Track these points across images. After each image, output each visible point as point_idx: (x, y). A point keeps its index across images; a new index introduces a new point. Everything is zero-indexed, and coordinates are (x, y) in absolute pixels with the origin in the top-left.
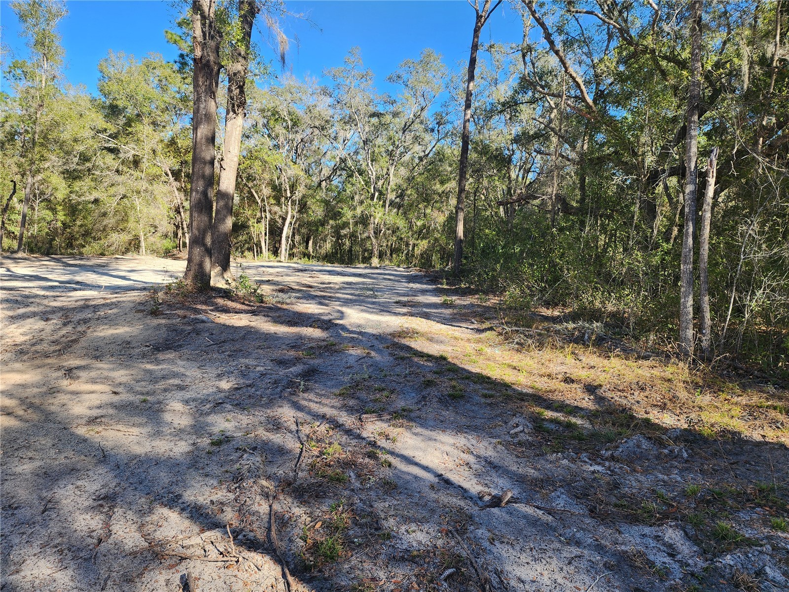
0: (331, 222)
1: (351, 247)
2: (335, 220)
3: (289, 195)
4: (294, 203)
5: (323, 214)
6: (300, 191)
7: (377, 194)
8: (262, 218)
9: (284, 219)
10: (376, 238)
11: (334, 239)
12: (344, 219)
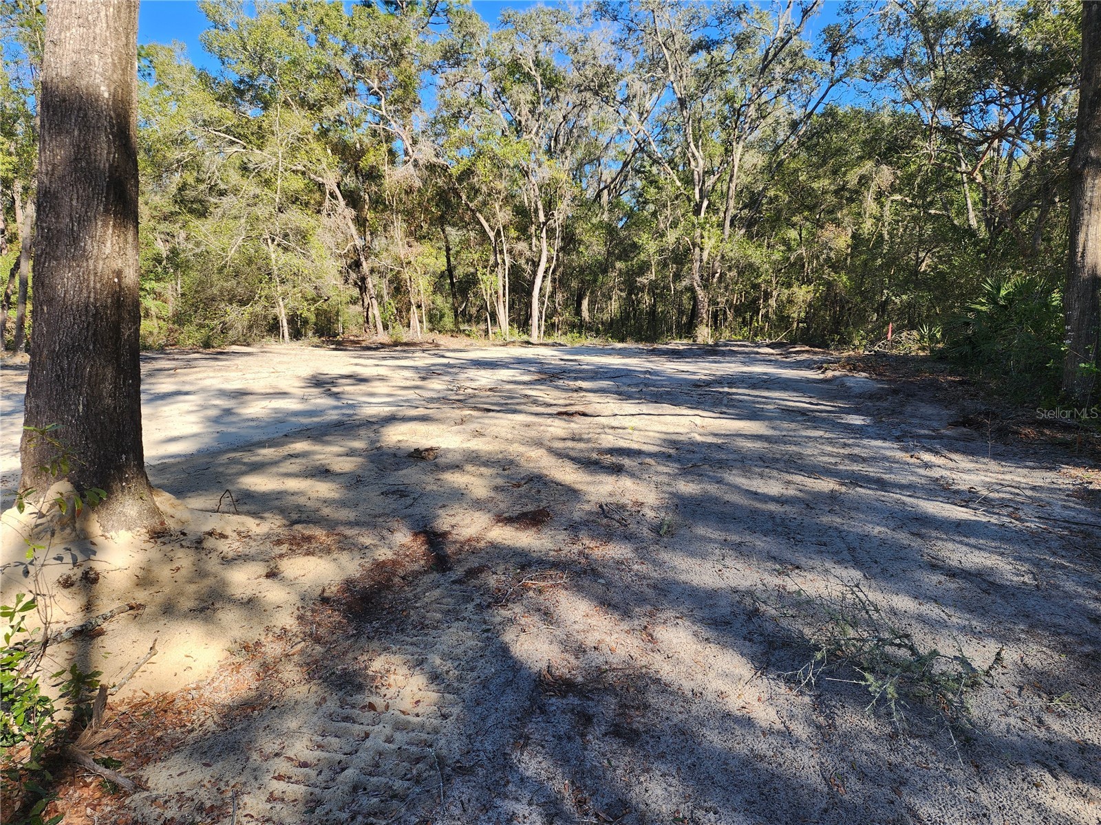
0: (619, 265)
1: (654, 305)
2: (626, 261)
3: (542, 219)
4: (551, 233)
5: (603, 250)
6: (563, 210)
7: (705, 203)
8: (496, 264)
9: (536, 265)
10: (705, 287)
11: (624, 294)
12: (642, 256)
